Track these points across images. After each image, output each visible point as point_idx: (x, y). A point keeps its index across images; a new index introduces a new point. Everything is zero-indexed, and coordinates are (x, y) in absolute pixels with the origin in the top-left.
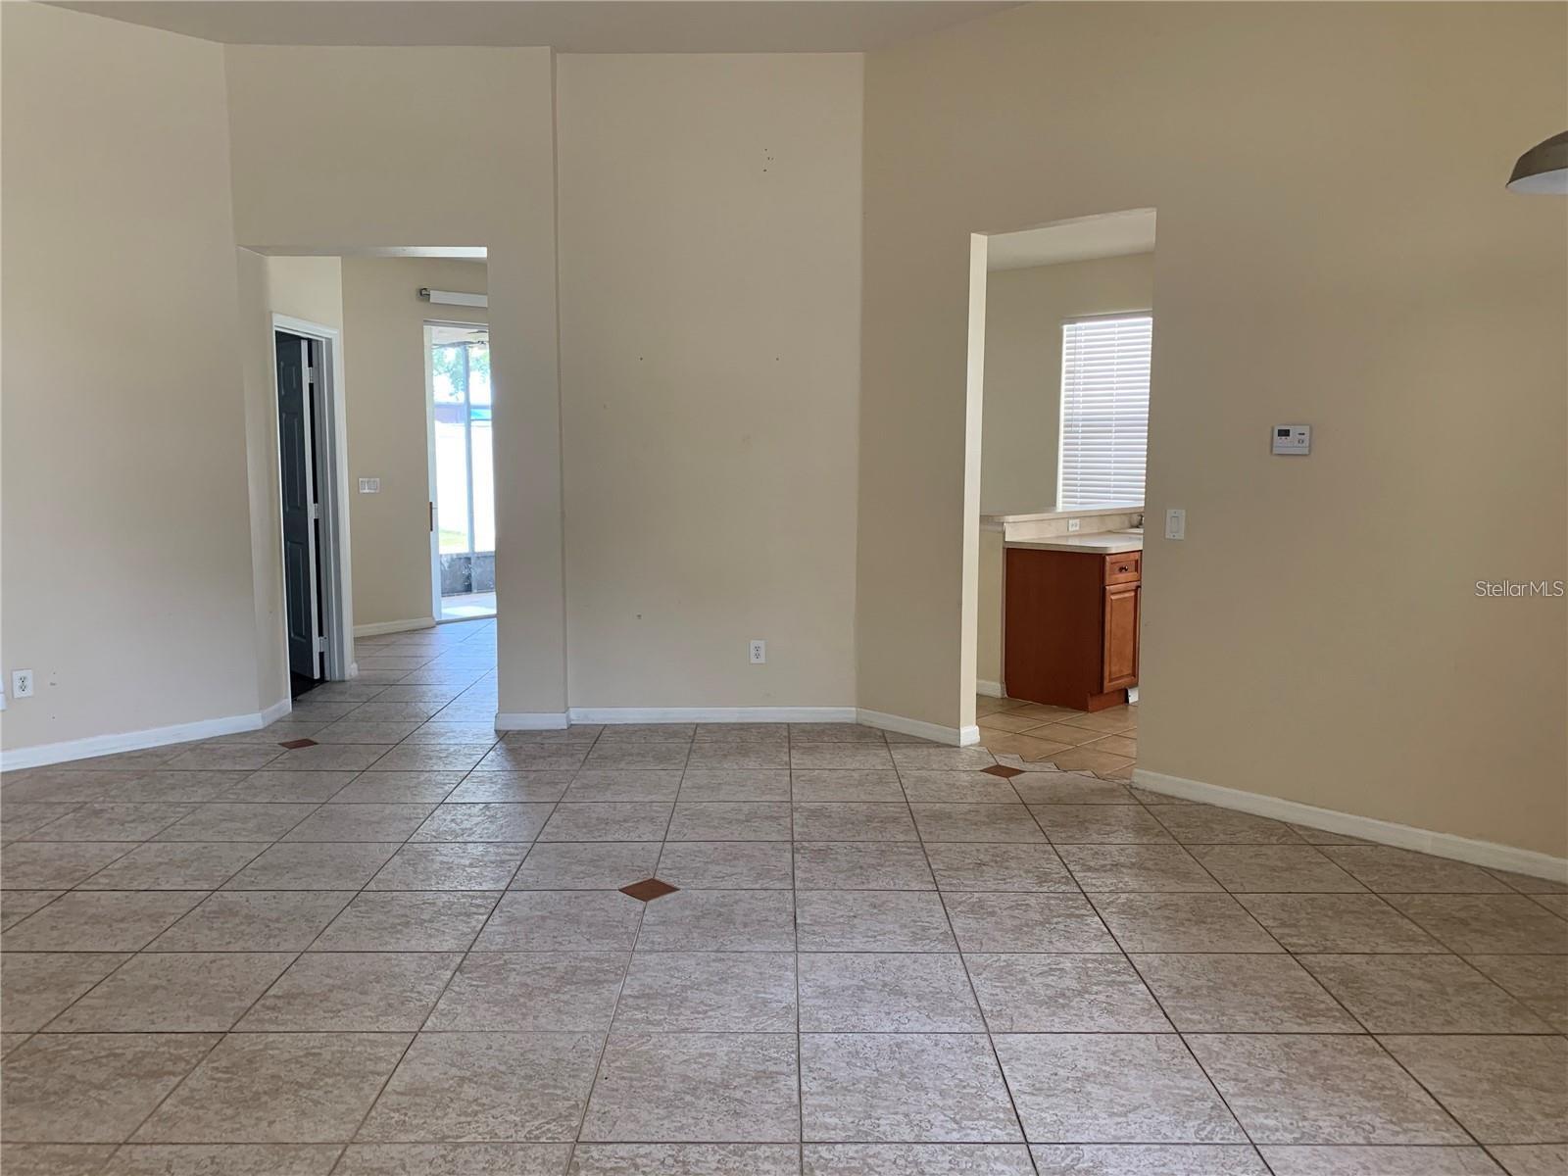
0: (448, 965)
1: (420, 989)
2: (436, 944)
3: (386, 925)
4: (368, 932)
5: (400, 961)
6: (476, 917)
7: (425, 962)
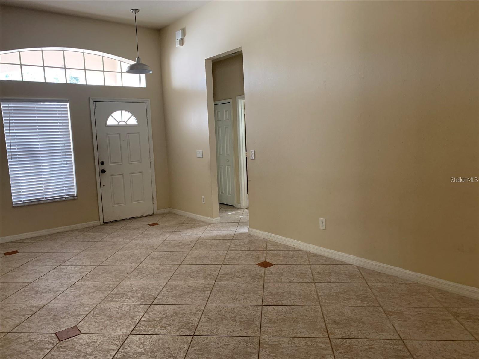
0: (158, 300)
1: (167, 292)
2: (161, 307)
3: (180, 316)
4: (186, 313)
5: (173, 301)
6: (146, 320)
7: (165, 301)
